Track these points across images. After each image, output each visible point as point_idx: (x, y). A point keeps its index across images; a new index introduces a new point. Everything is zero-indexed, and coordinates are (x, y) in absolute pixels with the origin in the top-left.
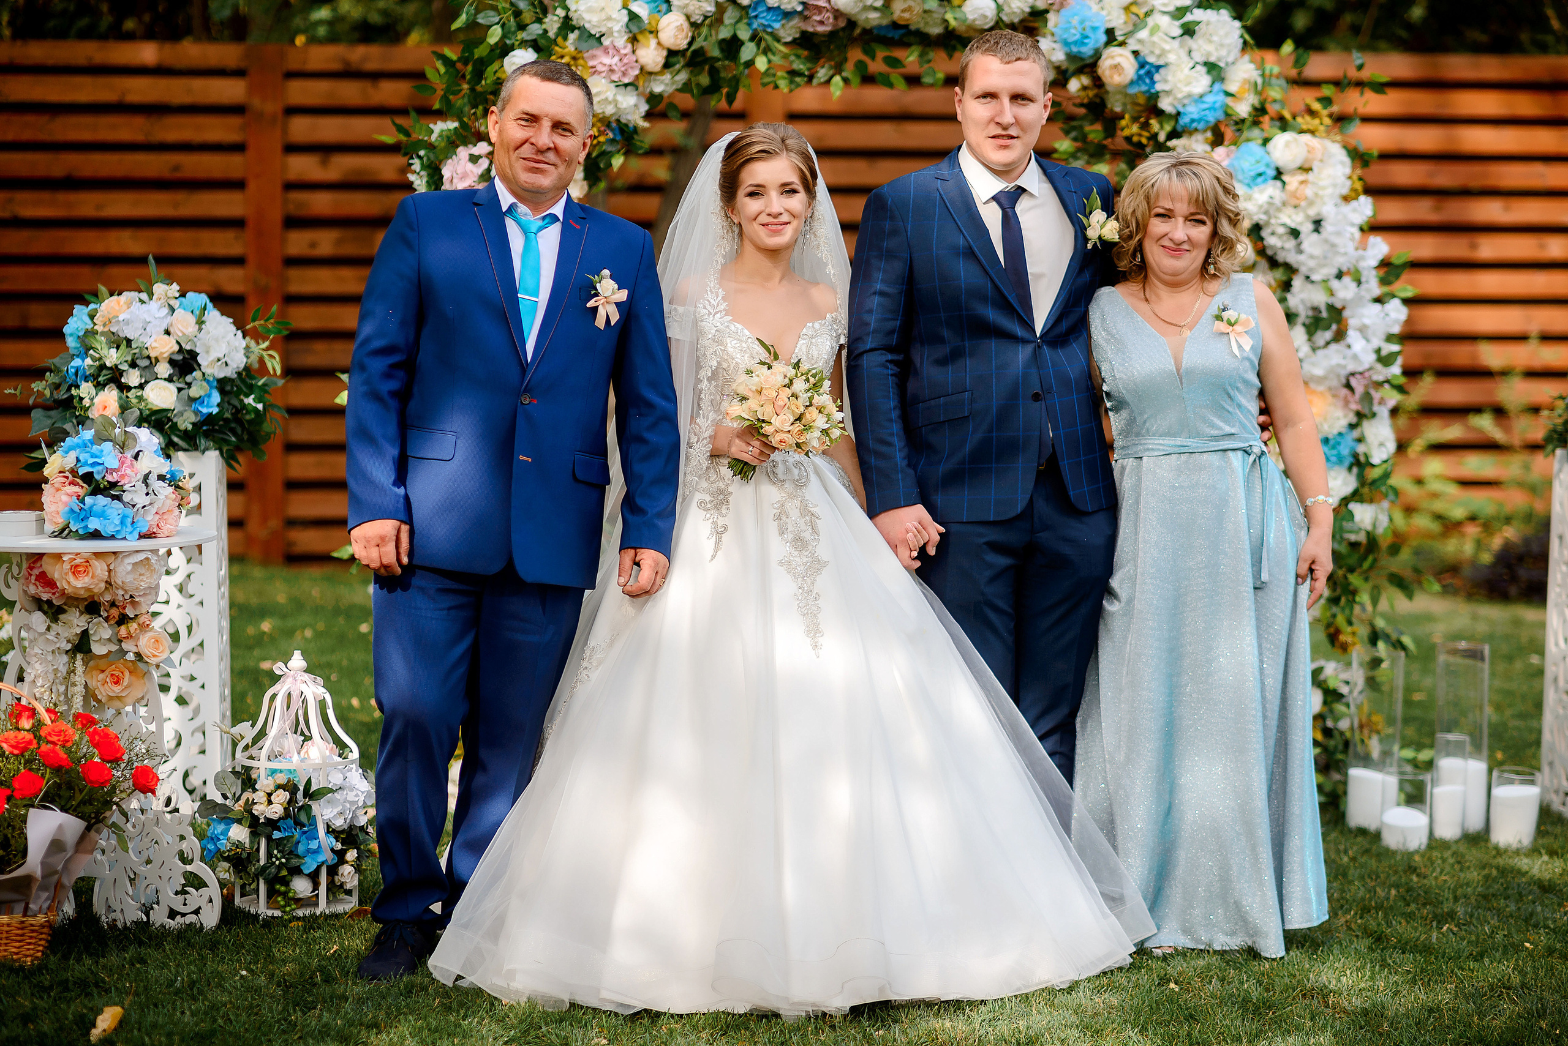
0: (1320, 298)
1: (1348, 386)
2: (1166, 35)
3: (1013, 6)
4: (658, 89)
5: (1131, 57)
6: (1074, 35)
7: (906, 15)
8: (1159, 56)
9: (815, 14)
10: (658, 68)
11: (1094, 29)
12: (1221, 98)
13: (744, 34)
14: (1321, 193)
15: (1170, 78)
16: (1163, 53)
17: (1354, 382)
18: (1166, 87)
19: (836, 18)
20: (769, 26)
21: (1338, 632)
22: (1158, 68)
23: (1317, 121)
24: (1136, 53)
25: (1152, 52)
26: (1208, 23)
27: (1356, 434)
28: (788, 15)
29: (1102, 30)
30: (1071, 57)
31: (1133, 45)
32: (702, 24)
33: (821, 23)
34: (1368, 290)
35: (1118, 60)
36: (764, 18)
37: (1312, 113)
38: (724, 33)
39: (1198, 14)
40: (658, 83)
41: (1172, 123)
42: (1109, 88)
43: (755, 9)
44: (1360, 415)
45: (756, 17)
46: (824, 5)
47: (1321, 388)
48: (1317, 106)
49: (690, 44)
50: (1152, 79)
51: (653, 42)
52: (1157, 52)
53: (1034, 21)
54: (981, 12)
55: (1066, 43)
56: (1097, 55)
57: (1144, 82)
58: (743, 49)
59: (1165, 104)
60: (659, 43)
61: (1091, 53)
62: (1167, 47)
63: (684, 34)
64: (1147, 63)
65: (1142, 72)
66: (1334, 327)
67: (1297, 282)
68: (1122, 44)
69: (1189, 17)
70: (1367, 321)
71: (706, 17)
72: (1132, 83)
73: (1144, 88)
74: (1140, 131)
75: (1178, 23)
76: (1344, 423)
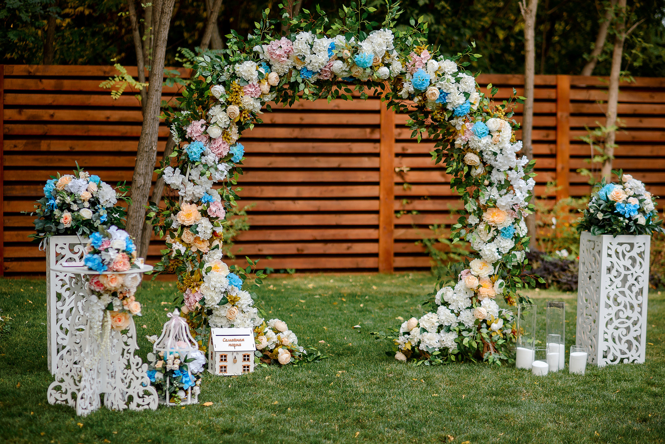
0: (502, 177)
1: (513, 209)
2: (450, 82)
3: (395, 71)
4: (266, 100)
6: (419, 82)
7: (357, 74)
9: (324, 73)
10: (267, 92)
11: (426, 80)
12: (469, 105)
13: (300, 80)
14: (504, 139)
15: (451, 98)
16: (449, 89)
17: (515, 207)
18: (450, 101)
19: (331, 75)
20: (308, 77)
21: (509, 298)
22: (447, 94)
23: (500, 113)
24: (439, 89)
25: (445, 88)
26: (464, 78)
27: (514, 226)
28: (314, 73)
29: (428, 80)
30: (416, 90)
31: (438, 86)
32: (284, 76)
33: (326, 76)
34: (520, 175)
35: (434, 91)
36: (306, 74)
37: (499, 111)
38: (292, 80)
39: (460, 75)
40: (266, 97)
41: (451, 114)
42: (429, 101)
43: (303, 71)
44: (516, 219)
45: (303, 74)
46: (328, 70)
47: (504, 210)
48: (500, 108)
49: (279, 84)
50: (445, 98)
51: (266, 83)
52: (447, 88)
53: (402, 77)
54: (384, 73)
56: (426, 89)
57: (442, 99)
58: (300, 86)
59: (449, 107)
60: (268, 83)
61: (424, 88)
62: (450, 87)
63: (277, 80)
64: (444, 92)
65: (441, 95)
66: (508, 188)
67: (494, 172)
68: (434, 86)
69: (457, 76)
71: (285, 74)
72: (438, 99)
73: (442, 101)
74: (440, 117)
75: (454, 78)
76: (511, 222)
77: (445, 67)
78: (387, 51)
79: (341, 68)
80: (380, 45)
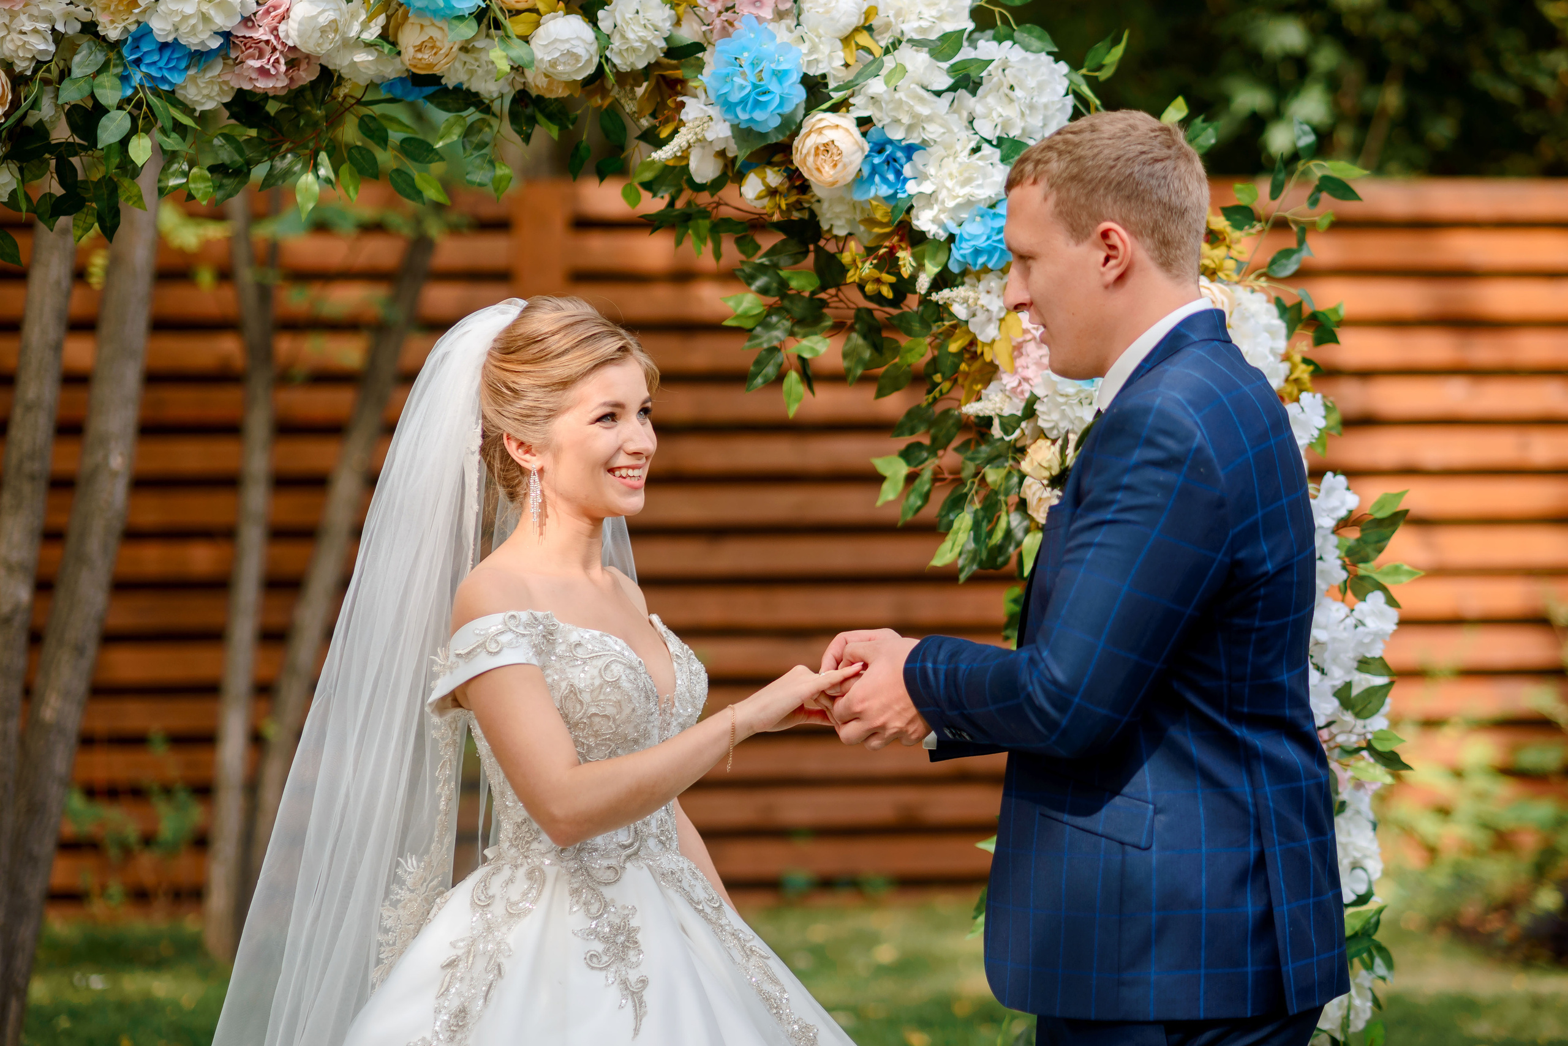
2: (925, 88)
3: (631, 36)
5: (856, 132)
6: (740, 86)
7: (426, 56)
8: (910, 128)
9: (252, 57)
11: (779, 76)
13: (109, 93)
15: (932, 170)
16: (916, 123)
18: (927, 188)
19: (292, 64)
20: (163, 79)
22: (910, 150)
23: (1221, 252)
24: (864, 123)
25: (897, 121)
26: (1005, 66)
28: (199, 58)
29: (796, 77)
30: (743, 133)
31: (860, 108)
32: (32, 78)
33: (263, 72)
35: (829, 135)
36: (154, 63)
37: (1213, 237)
38: (71, 94)
41: (942, 257)
42: (818, 191)
43: (136, 47)
45: (138, 62)
46: (265, 38)
48: (1219, 223)
49: (7, 114)
50: (898, 173)
52: (906, 120)
53: (676, 67)
54: (567, 46)
55: (728, 106)
56: (791, 128)
57: (884, 179)
58: (104, 121)
59: (924, 221)
61: (776, 122)
62: (924, 111)
64: (891, 142)
65: (877, 160)
68: (839, 106)
69: (966, 53)
71: (39, 64)
72: (860, 180)
73: (885, 191)
74: (876, 274)
75: (945, 65)
79: (333, 26)
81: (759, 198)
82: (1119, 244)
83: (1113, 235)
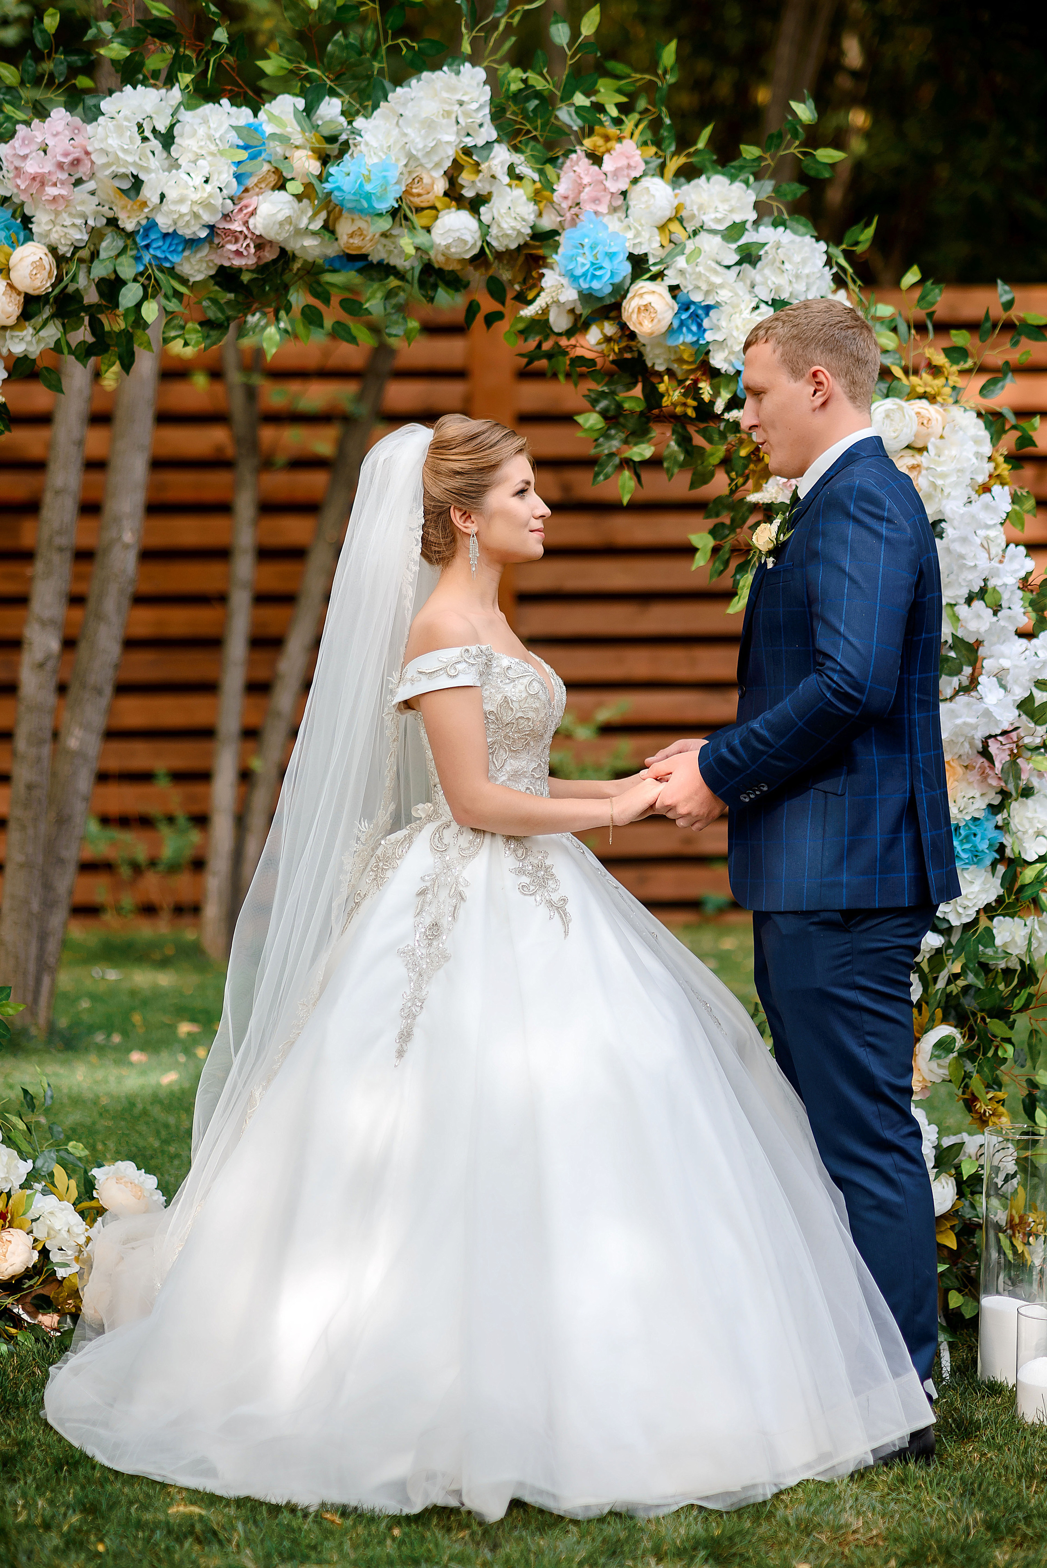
1: (985, 753)
2: (719, 263)
3: (505, 226)
4: (18, 349)
5: (668, 296)
6: (583, 263)
7: (356, 241)
8: (707, 293)
9: (230, 242)
10: (12, 321)
11: (611, 256)
13: (127, 269)
14: (939, 482)
15: (723, 323)
16: (712, 289)
17: (993, 748)
18: (719, 337)
19: (259, 247)
20: (166, 259)
21: (975, 1098)
22: (708, 309)
23: (941, 381)
24: (674, 290)
25: (697, 288)
26: (778, 246)
27: (999, 819)
28: (192, 243)
29: (623, 256)
30: (586, 297)
31: (672, 278)
32: (71, 259)
34: (1010, 618)
35: (648, 299)
36: (159, 247)
37: (935, 370)
38: (100, 270)
39: (767, 234)
40: (17, 340)
41: (732, 387)
42: (641, 339)
43: (146, 236)
44: (1005, 794)
45: (147, 247)
46: (239, 229)
48: (940, 359)
49: (53, 286)
50: (700, 326)
51: (2, 285)
52: (704, 287)
53: (539, 247)
54: (458, 234)
55: (574, 278)
56: (620, 292)
57: (689, 330)
58: (124, 290)
59: (718, 361)
60: (11, 286)
61: (608, 289)
62: (717, 280)
63: (45, 274)
64: (694, 303)
65: (684, 316)
66: (967, 670)
68: (658, 276)
69: (749, 237)
70: (1005, 663)
71: (77, 249)
72: (671, 331)
73: (690, 338)
74: (683, 400)
75: (734, 246)
76: (982, 804)
77: (701, 207)
78: (467, 151)
79: (289, 220)
80: (429, 125)
81: (599, 343)
82: (825, 381)
83: (820, 374)
